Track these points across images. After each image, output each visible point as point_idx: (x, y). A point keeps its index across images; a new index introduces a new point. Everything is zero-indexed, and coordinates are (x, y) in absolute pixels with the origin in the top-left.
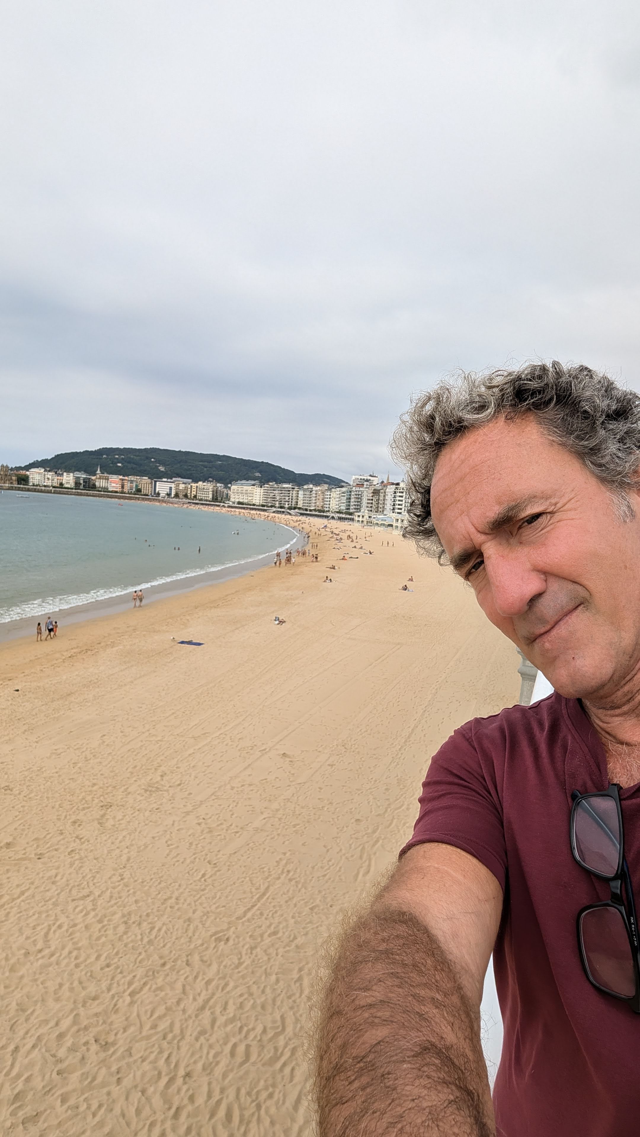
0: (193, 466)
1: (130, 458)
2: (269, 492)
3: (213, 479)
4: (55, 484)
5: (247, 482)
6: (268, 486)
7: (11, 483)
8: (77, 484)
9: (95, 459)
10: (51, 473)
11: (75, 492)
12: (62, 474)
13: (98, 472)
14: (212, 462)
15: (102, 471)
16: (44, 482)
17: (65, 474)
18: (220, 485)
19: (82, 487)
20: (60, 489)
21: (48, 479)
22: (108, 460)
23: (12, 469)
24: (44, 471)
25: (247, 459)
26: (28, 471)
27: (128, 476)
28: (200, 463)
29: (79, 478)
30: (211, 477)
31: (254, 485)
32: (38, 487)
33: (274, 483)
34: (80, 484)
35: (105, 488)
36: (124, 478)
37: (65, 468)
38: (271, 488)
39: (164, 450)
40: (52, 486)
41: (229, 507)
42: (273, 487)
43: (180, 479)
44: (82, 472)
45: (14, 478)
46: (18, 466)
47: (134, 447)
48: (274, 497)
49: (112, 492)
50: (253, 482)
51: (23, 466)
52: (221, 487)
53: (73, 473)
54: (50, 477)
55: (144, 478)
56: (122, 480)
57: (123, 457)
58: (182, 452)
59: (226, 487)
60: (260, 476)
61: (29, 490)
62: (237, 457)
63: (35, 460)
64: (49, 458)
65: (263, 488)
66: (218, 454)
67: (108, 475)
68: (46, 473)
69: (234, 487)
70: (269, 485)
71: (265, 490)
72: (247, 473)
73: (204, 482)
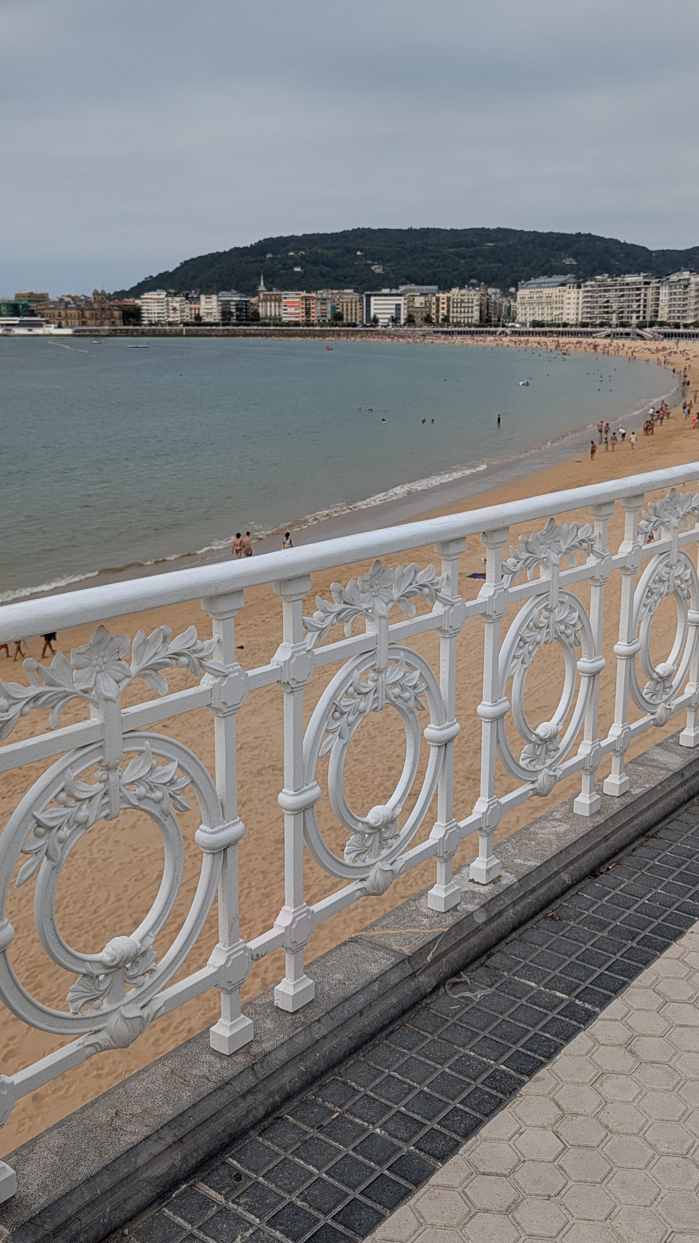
0: (437, 258)
1: (317, 253)
2: (597, 295)
3: (480, 281)
4: (187, 319)
5: (550, 280)
6: (593, 283)
7: (113, 323)
8: (226, 314)
9: (251, 263)
10: (177, 299)
11: (224, 330)
12: (199, 298)
13: (262, 287)
14: (474, 246)
15: (269, 286)
16: (168, 316)
17: (203, 297)
18: (494, 290)
19: (234, 320)
20: (197, 328)
21: (174, 309)
22: (277, 262)
23: (110, 297)
24: (167, 296)
25: (546, 231)
26: (138, 297)
27: (316, 289)
28: (451, 250)
29: (228, 302)
30: (474, 277)
31: (563, 285)
32: (159, 327)
33: (607, 275)
34: (231, 314)
35: (275, 318)
36: (308, 295)
37: (200, 287)
38: (599, 286)
39: (380, 230)
40: (181, 323)
41: (515, 333)
42: (604, 285)
43: (413, 287)
44: (234, 291)
45: (116, 314)
46: (118, 290)
47: (321, 232)
48: (607, 306)
49: (288, 324)
50: (561, 279)
51: (127, 289)
52: (495, 294)
53: (217, 294)
54: (177, 305)
55: (346, 291)
56: (306, 299)
57: (304, 253)
58: (415, 230)
59: (506, 294)
60: (575, 263)
61: (143, 334)
62: (526, 230)
63: (147, 276)
64: (171, 270)
65: (583, 289)
66: (487, 227)
67: (280, 293)
68: (170, 299)
69: (522, 293)
70: (596, 280)
71: (588, 291)
72: (548, 261)
73: (461, 288)
